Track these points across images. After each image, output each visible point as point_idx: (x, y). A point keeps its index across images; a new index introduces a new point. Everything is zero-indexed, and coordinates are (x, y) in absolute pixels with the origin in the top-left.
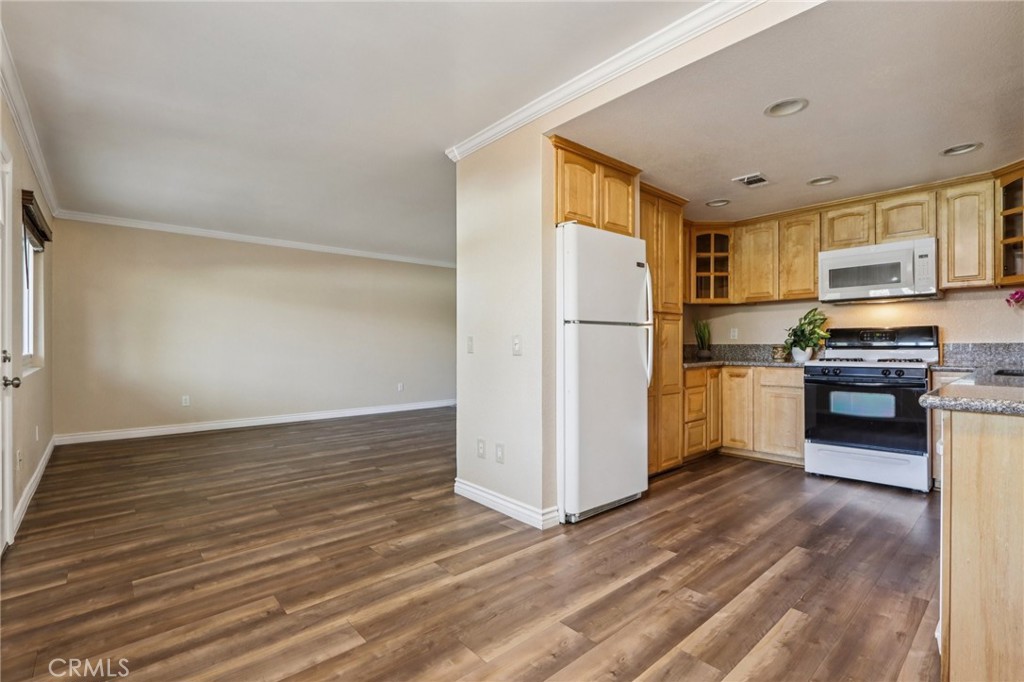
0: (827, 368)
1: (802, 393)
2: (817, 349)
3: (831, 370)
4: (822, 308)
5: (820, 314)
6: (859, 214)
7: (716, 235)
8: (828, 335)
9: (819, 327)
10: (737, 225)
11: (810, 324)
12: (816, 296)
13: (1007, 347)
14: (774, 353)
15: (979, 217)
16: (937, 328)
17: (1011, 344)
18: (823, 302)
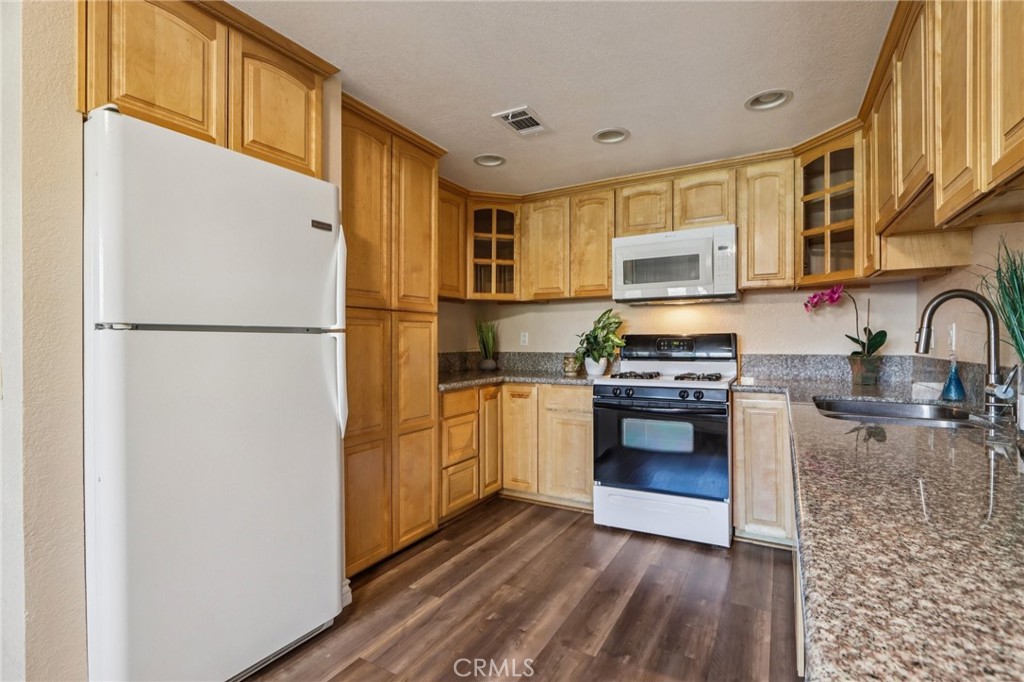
0: (617, 388)
1: (590, 418)
2: (612, 359)
3: (624, 390)
4: (618, 309)
5: (615, 316)
6: (656, 193)
7: (499, 211)
8: (622, 343)
9: (614, 333)
10: (525, 200)
11: (603, 328)
12: (608, 293)
13: (803, 358)
14: (565, 364)
15: (779, 203)
16: (735, 335)
17: (806, 356)
18: (618, 301)
